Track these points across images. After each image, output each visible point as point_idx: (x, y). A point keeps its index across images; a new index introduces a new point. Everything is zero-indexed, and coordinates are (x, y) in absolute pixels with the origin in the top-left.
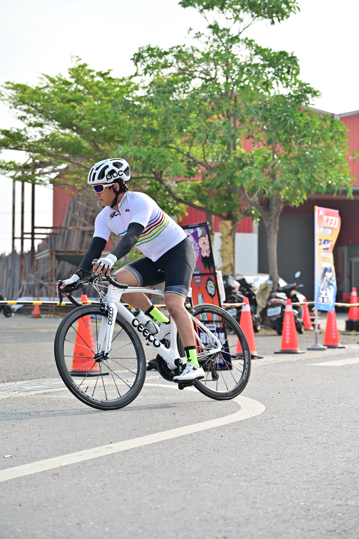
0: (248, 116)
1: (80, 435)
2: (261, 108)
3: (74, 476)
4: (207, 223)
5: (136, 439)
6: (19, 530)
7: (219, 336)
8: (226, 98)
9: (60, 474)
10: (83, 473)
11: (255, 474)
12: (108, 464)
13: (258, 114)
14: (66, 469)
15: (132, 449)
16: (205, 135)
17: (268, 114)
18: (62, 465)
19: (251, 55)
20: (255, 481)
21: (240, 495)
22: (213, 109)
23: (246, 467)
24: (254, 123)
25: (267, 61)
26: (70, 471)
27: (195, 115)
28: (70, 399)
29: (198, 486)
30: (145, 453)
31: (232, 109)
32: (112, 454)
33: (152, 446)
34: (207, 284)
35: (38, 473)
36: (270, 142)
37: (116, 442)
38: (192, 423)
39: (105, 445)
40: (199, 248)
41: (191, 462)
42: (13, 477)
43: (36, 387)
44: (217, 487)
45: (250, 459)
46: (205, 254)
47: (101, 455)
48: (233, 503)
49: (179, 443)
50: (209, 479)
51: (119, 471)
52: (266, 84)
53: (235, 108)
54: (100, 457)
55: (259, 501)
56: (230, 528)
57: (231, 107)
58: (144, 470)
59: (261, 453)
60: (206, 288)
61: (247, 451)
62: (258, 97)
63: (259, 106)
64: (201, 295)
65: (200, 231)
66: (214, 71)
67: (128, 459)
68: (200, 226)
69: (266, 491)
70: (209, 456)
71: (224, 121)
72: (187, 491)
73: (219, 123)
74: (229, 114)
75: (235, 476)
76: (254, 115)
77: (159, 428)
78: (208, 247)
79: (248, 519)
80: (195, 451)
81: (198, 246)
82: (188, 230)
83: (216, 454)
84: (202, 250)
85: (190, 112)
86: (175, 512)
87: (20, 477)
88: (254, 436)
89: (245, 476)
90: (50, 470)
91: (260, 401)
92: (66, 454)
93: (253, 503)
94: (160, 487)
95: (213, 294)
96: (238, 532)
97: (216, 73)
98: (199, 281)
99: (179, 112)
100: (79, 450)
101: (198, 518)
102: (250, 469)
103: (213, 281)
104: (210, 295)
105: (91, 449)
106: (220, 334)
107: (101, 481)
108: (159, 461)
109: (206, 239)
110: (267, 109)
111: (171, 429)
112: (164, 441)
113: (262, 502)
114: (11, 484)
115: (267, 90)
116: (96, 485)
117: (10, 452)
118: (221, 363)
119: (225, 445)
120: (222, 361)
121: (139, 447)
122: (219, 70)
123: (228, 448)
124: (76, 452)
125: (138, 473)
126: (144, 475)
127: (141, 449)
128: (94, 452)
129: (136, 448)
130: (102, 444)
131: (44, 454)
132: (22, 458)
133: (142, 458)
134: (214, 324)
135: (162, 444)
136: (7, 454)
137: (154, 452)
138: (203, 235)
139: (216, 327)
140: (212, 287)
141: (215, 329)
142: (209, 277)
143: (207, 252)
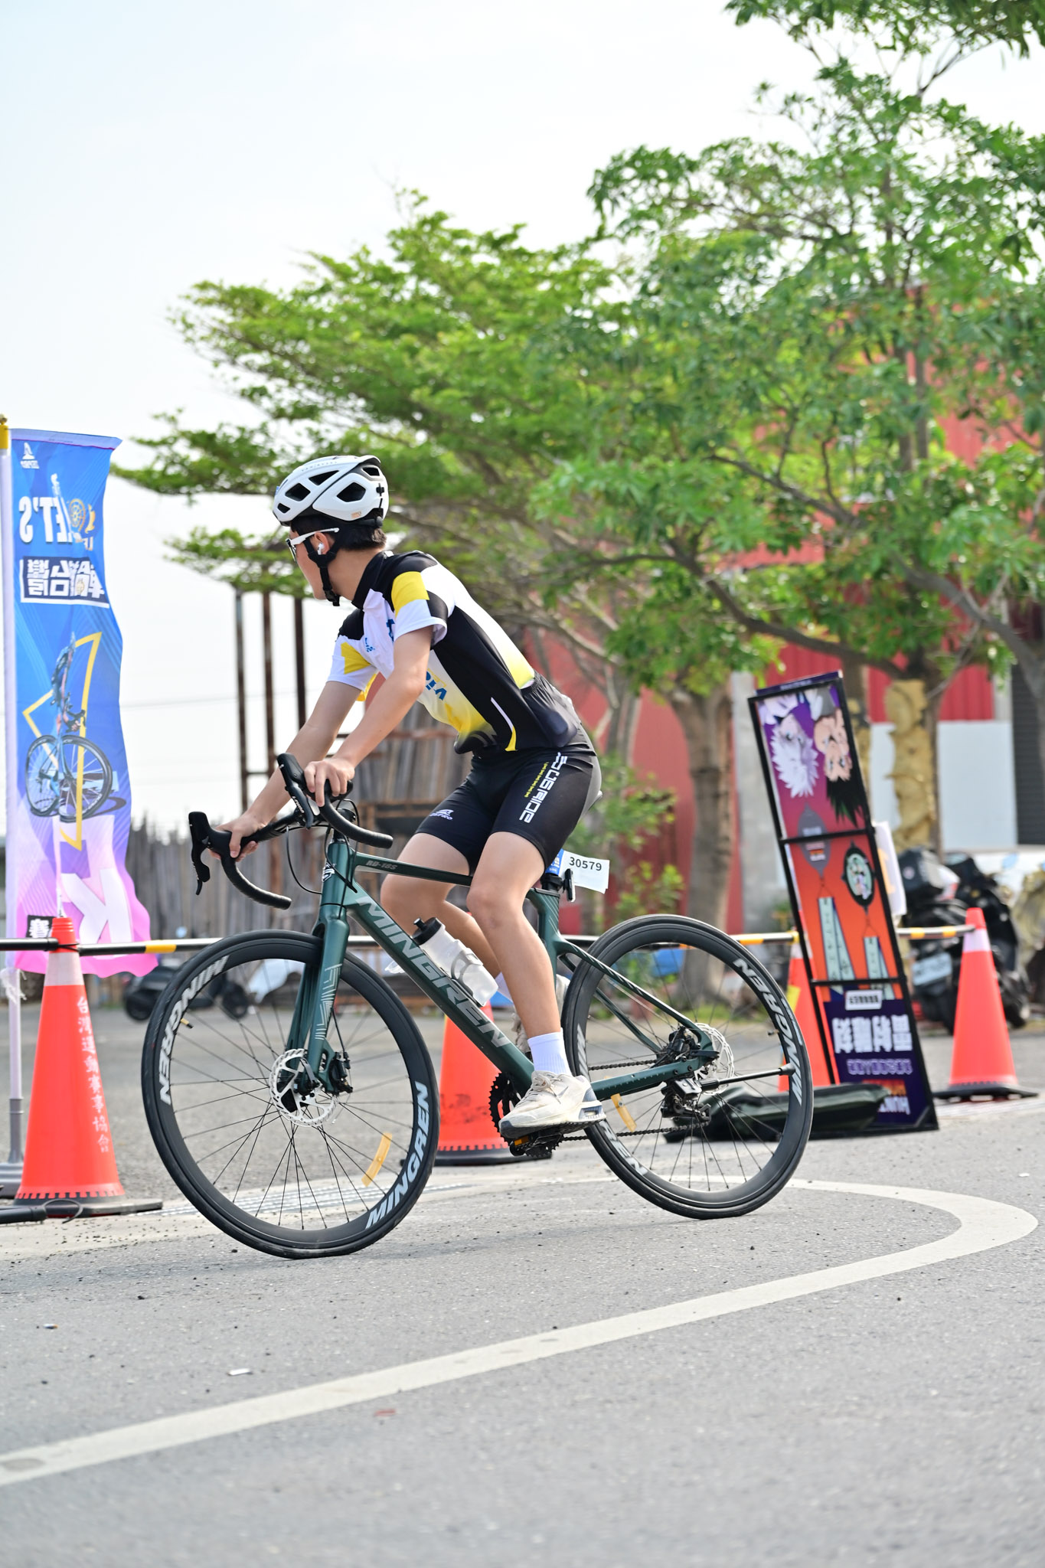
0: (961, 346)
1: (460, 1313)
2: (998, 321)
3: (439, 1414)
4: (836, 674)
5: (632, 1316)
6: (274, 1550)
7: (891, 1026)
8: (887, 294)
9: (399, 1412)
10: (468, 1406)
11: (996, 1389)
12: (545, 1380)
13: (992, 339)
14: (415, 1397)
15: (619, 1340)
16: (828, 415)
17: (1025, 334)
18: (404, 1389)
19: (959, 155)
20: (997, 1406)
21: (948, 1442)
22: (849, 328)
23: (970, 1372)
24: (980, 368)
25: (1010, 169)
26: (428, 1403)
27: (795, 354)
28: (430, 1225)
29: (818, 1424)
30: (660, 1348)
31: (910, 327)
32: (558, 1355)
33: (680, 1332)
34: (846, 864)
35: (330, 1411)
36: (1033, 425)
37: (569, 1325)
38: (803, 1271)
39: (535, 1333)
40: (815, 755)
41: (800, 1367)
42: (257, 1423)
43: (327, 1197)
44: (877, 1425)
45: (984, 1352)
46: (837, 772)
47: (524, 1358)
48: (924, 1463)
49: (763, 1321)
50: (854, 1408)
51: (577, 1398)
52: (1013, 245)
53: (918, 325)
54: (519, 1365)
55: (1004, 1454)
56: (913, 1522)
57: (905, 323)
58: (653, 1393)
59: (1019, 1336)
60: (845, 878)
61: (975, 1334)
62: (987, 287)
63: (994, 315)
64: (829, 900)
65: (816, 701)
66: (849, 210)
67: (606, 1367)
68: (815, 684)
69: (1027, 1429)
70: (857, 1349)
71: (887, 366)
72: (783, 1438)
73: (869, 376)
74: (901, 343)
75: (936, 1397)
76: (980, 342)
77: (702, 1285)
78: (844, 749)
79: (970, 1500)
80: (812, 1340)
81: (814, 747)
82: (780, 699)
83: (878, 1344)
84: (827, 760)
85: (778, 342)
86: (746, 1492)
87: (277, 1423)
88: (998, 1294)
89: (968, 1394)
90: (368, 1402)
91: (1020, 1205)
92: (415, 1360)
93: (987, 1460)
94: (701, 1430)
95: (865, 896)
96: (936, 1531)
97: (853, 216)
98: (821, 857)
99: (743, 345)
100: (456, 1349)
101: (815, 1503)
102: (982, 1378)
103: (863, 856)
104: (859, 899)
105: (492, 1347)
106: (895, 1018)
107: (521, 1424)
108: (702, 1368)
109: (835, 726)
110: (1018, 320)
111: (741, 1286)
112: (719, 1317)
113: (1013, 1456)
114: (250, 1440)
115: (1015, 260)
116: (508, 1433)
117: (246, 1361)
118: (901, 1110)
119: (906, 1321)
120: (903, 1105)
121: (642, 1335)
122: (860, 207)
123: (916, 1328)
124: (448, 1353)
125: (634, 1399)
126: (653, 1404)
127: (646, 1340)
128: (503, 1353)
129: (630, 1338)
130: (528, 1331)
131: (348, 1362)
132: (283, 1376)
133: (647, 1363)
134: (876, 989)
135: (712, 1326)
136: (237, 1367)
137: (685, 1347)
138: (826, 713)
139: (880, 998)
140: (862, 873)
141: (877, 1006)
142: (853, 844)
143: (842, 766)
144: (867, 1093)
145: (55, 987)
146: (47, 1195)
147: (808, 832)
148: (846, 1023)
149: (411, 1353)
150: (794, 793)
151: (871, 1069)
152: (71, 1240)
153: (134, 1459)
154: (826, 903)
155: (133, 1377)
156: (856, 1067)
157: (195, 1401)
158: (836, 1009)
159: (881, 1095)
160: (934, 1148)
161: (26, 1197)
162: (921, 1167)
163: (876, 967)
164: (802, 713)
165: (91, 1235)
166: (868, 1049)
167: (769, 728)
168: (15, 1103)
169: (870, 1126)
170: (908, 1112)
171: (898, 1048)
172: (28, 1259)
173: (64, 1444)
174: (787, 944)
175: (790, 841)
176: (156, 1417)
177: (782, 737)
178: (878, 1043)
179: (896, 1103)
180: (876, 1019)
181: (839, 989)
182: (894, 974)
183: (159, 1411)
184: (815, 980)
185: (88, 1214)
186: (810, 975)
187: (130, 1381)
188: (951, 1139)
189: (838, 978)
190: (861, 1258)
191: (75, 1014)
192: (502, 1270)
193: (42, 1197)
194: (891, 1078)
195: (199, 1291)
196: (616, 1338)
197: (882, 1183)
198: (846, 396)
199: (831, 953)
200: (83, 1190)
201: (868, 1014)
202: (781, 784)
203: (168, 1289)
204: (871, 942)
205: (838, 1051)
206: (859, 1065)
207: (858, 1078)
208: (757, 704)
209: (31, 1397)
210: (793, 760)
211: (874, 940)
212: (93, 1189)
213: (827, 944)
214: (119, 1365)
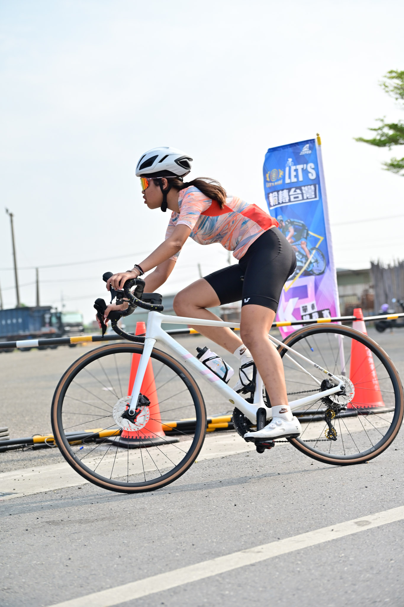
146: (357, 407)
152: (367, 425)
155: (397, 484)
161: (350, 408)
165: (374, 422)
172: (354, 433)
173: (377, 514)
185: (373, 413)
200: (370, 404)
209: (362, 493)
212: (373, 404)
214: (392, 479)
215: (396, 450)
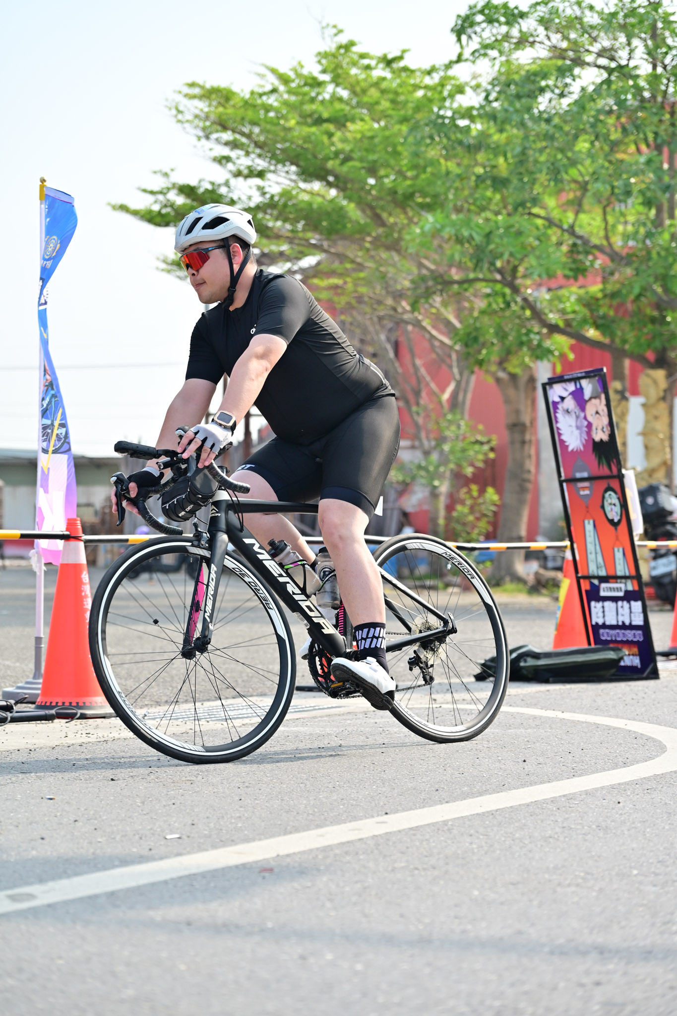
1: (324, 800)
3: (303, 873)
4: (602, 370)
5: (439, 807)
6: (183, 967)
7: (630, 608)
8: (652, 107)
9: (276, 870)
10: (322, 868)
12: (376, 852)
14: (288, 860)
15: (428, 825)
16: (608, 188)
18: (281, 853)
21: (641, 909)
22: (624, 130)
23: (661, 859)
26: (296, 865)
27: (587, 145)
28: (311, 734)
29: (555, 892)
30: (455, 832)
31: (666, 130)
32: (387, 833)
33: (469, 820)
34: (603, 498)
35: (231, 867)
37: (395, 813)
38: (557, 779)
39: (373, 817)
40: (586, 423)
41: (547, 849)
42: (181, 874)
44: (594, 894)
45: (672, 844)
46: (601, 435)
47: (364, 835)
48: (623, 923)
49: (526, 814)
50: (580, 881)
51: (396, 865)
53: (671, 129)
54: (360, 840)
57: (663, 127)
58: (447, 864)
60: (603, 507)
61: (668, 830)
64: (591, 522)
65: (588, 387)
66: (627, 48)
67: (418, 844)
68: (588, 375)
70: (587, 838)
71: (650, 156)
72: (531, 901)
73: (637, 163)
74: (659, 141)
75: (636, 875)
77: (488, 787)
78: (605, 421)
79: (650, 952)
80: (558, 830)
81: (585, 418)
82: (563, 385)
83: (601, 835)
84: (594, 428)
85: (576, 137)
87: (194, 874)
89: (656, 874)
90: (256, 862)
92: (291, 833)
93: (665, 923)
94: (476, 893)
95: (616, 520)
96: (625, 974)
97: (630, 54)
98: (587, 492)
99: (552, 138)
100: (319, 826)
102: (668, 863)
103: (615, 492)
104: (611, 522)
105: (343, 825)
106: (633, 603)
107: (357, 882)
108: (482, 847)
109: (599, 405)
111: (515, 788)
112: (497, 811)
114: (174, 886)
116: (347, 889)
117: (178, 829)
118: (635, 664)
119: (622, 818)
120: (636, 661)
121: (444, 821)
122: (636, 47)
123: (628, 824)
124: (313, 829)
125: (434, 868)
126: (446, 872)
127: (446, 825)
128: (350, 830)
129: (437, 823)
130: (368, 815)
131: (246, 832)
132: (202, 841)
133: (446, 842)
134: (621, 582)
135: (491, 817)
136: (171, 834)
137: (472, 832)
138: (594, 395)
139: (623, 589)
140: (614, 505)
141: (621, 594)
142: (609, 485)
143: (604, 432)
144: (612, 653)
145: (67, 565)
146: (57, 703)
147: (578, 475)
148: (600, 605)
149: (289, 828)
150: (570, 449)
151: (615, 637)
152: (71, 735)
153: (96, 896)
154: (589, 523)
155: (102, 837)
156: (605, 635)
157: (141, 857)
158: (594, 595)
159: (621, 655)
160: (655, 692)
161: (43, 704)
162: (644, 706)
163: (621, 569)
164: (578, 395)
165: (84, 732)
166: (614, 623)
167: (555, 404)
168: (38, 640)
169: (614, 675)
170: (639, 666)
171: (634, 623)
172: (41, 748)
173: (51, 884)
174: (563, 549)
175: (566, 481)
176: (114, 867)
177: (564, 410)
178: (621, 619)
179: (631, 660)
180: (620, 603)
181: (596, 582)
182: (633, 573)
183: (117, 863)
184: (580, 575)
185: (83, 717)
186: (577, 571)
187: (99, 840)
188: (666, 687)
189: (596, 574)
190: (597, 771)
191: (79, 583)
192: (356, 769)
193: (54, 704)
194: (629, 643)
195: (152, 776)
196: (426, 823)
197: (617, 717)
198: (621, 175)
199: (591, 557)
200: (81, 701)
201: (615, 599)
202: (562, 442)
203: (131, 774)
204: (618, 551)
205: (594, 623)
206: (608, 633)
207: (607, 642)
208: (548, 387)
209: (33, 849)
210: (571, 426)
211: (621, 550)
212: (88, 700)
213: (589, 551)
214: (93, 828)
215: (112, 780)
